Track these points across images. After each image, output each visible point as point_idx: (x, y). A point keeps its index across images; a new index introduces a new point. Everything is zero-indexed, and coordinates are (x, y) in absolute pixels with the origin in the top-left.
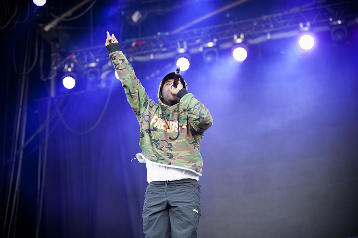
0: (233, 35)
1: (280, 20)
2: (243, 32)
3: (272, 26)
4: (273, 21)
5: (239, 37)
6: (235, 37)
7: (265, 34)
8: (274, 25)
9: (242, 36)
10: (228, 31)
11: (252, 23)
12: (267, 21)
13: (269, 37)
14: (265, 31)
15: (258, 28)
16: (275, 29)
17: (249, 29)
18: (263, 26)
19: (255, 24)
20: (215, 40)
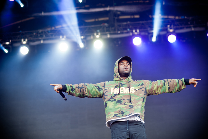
0: (21, 39)
1: (49, 33)
2: (27, 38)
3: (44, 36)
4: (45, 33)
5: (24, 41)
6: (22, 40)
7: (40, 40)
8: (46, 35)
9: (26, 40)
10: (18, 36)
11: (33, 33)
12: (42, 33)
13: (42, 42)
14: (40, 38)
15: (36, 36)
16: (46, 38)
17: (31, 36)
18: (39, 35)
19: (34, 34)
20: (10, 41)
